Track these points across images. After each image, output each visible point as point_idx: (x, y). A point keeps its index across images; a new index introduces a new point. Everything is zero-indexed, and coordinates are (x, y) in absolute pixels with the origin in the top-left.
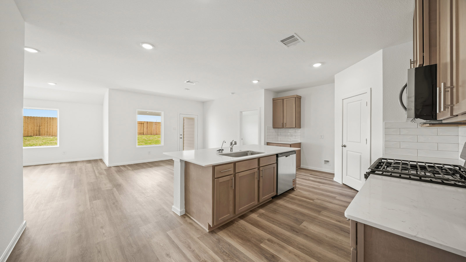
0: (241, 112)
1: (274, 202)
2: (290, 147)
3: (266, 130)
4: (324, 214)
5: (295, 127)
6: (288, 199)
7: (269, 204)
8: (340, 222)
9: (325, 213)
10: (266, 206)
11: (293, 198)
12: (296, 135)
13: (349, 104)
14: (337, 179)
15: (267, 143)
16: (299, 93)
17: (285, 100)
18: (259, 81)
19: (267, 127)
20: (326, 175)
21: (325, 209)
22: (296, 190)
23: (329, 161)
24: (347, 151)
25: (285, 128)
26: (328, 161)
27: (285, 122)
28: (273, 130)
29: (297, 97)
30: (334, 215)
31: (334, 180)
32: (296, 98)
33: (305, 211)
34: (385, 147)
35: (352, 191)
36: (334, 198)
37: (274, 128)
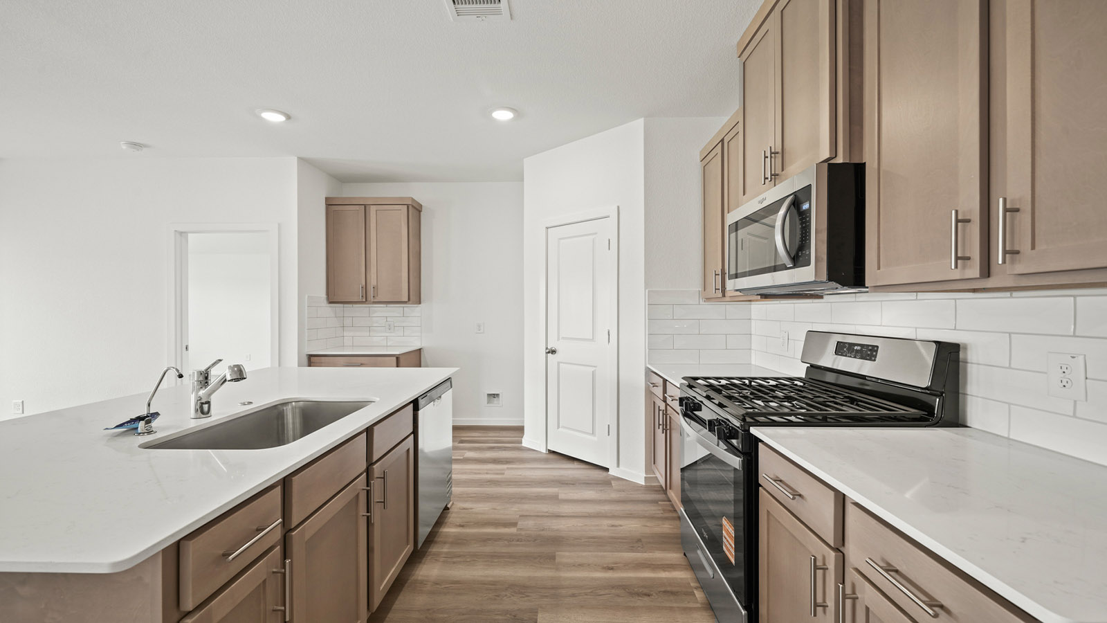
0: (182, 234)
1: (408, 580)
2: (397, 366)
3: (306, 307)
4: (564, 560)
5: (407, 300)
6: (445, 550)
7: (396, 599)
8: (612, 569)
9: (565, 556)
10: (389, 612)
11: (459, 541)
12: (404, 324)
13: (562, 241)
14: (532, 440)
15: (310, 356)
16: (418, 193)
17: (373, 209)
18: (288, 117)
19: (308, 297)
20: (497, 434)
21: (557, 541)
22: (451, 506)
23: (498, 395)
24: (559, 363)
25: (375, 303)
26: (495, 396)
27: (373, 281)
28: (327, 310)
29: (413, 206)
30: (590, 553)
31: (523, 445)
32: (410, 207)
33: (519, 575)
34: (649, 349)
35: (576, 465)
36: (554, 499)
37: (331, 303)
